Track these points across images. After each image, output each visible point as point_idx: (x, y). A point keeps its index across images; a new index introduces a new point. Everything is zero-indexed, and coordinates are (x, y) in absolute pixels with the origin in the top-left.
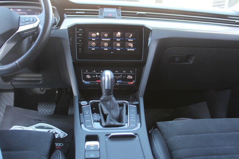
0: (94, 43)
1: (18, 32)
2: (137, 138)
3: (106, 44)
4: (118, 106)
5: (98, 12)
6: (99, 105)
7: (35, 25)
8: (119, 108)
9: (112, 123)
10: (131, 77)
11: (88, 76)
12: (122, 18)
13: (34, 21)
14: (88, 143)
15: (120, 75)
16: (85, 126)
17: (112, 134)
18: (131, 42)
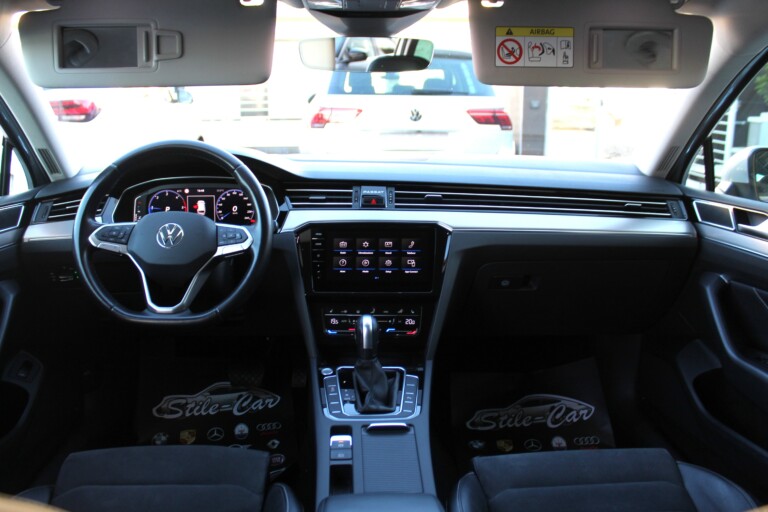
0: (344, 261)
1: (216, 255)
2: (412, 432)
3: (366, 262)
4: (385, 376)
5: (350, 194)
6: (354, 374)
7: (245, 246)
8: (386, 381)
9: (373, 407)
10: (412, 322)
11: (334, 321)
12: (397, 207)
13: (243, 239)
14: (335, 438)
15: (391, 318)
16: (331, 412)
17: (372, 425)
18: (411, 257)
